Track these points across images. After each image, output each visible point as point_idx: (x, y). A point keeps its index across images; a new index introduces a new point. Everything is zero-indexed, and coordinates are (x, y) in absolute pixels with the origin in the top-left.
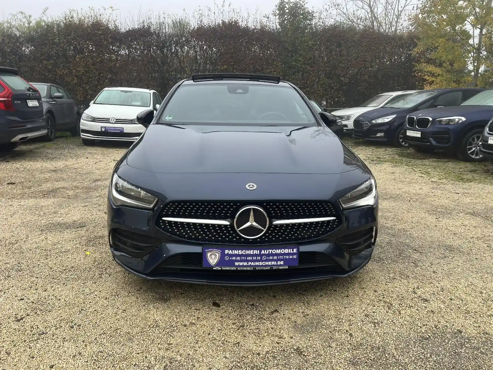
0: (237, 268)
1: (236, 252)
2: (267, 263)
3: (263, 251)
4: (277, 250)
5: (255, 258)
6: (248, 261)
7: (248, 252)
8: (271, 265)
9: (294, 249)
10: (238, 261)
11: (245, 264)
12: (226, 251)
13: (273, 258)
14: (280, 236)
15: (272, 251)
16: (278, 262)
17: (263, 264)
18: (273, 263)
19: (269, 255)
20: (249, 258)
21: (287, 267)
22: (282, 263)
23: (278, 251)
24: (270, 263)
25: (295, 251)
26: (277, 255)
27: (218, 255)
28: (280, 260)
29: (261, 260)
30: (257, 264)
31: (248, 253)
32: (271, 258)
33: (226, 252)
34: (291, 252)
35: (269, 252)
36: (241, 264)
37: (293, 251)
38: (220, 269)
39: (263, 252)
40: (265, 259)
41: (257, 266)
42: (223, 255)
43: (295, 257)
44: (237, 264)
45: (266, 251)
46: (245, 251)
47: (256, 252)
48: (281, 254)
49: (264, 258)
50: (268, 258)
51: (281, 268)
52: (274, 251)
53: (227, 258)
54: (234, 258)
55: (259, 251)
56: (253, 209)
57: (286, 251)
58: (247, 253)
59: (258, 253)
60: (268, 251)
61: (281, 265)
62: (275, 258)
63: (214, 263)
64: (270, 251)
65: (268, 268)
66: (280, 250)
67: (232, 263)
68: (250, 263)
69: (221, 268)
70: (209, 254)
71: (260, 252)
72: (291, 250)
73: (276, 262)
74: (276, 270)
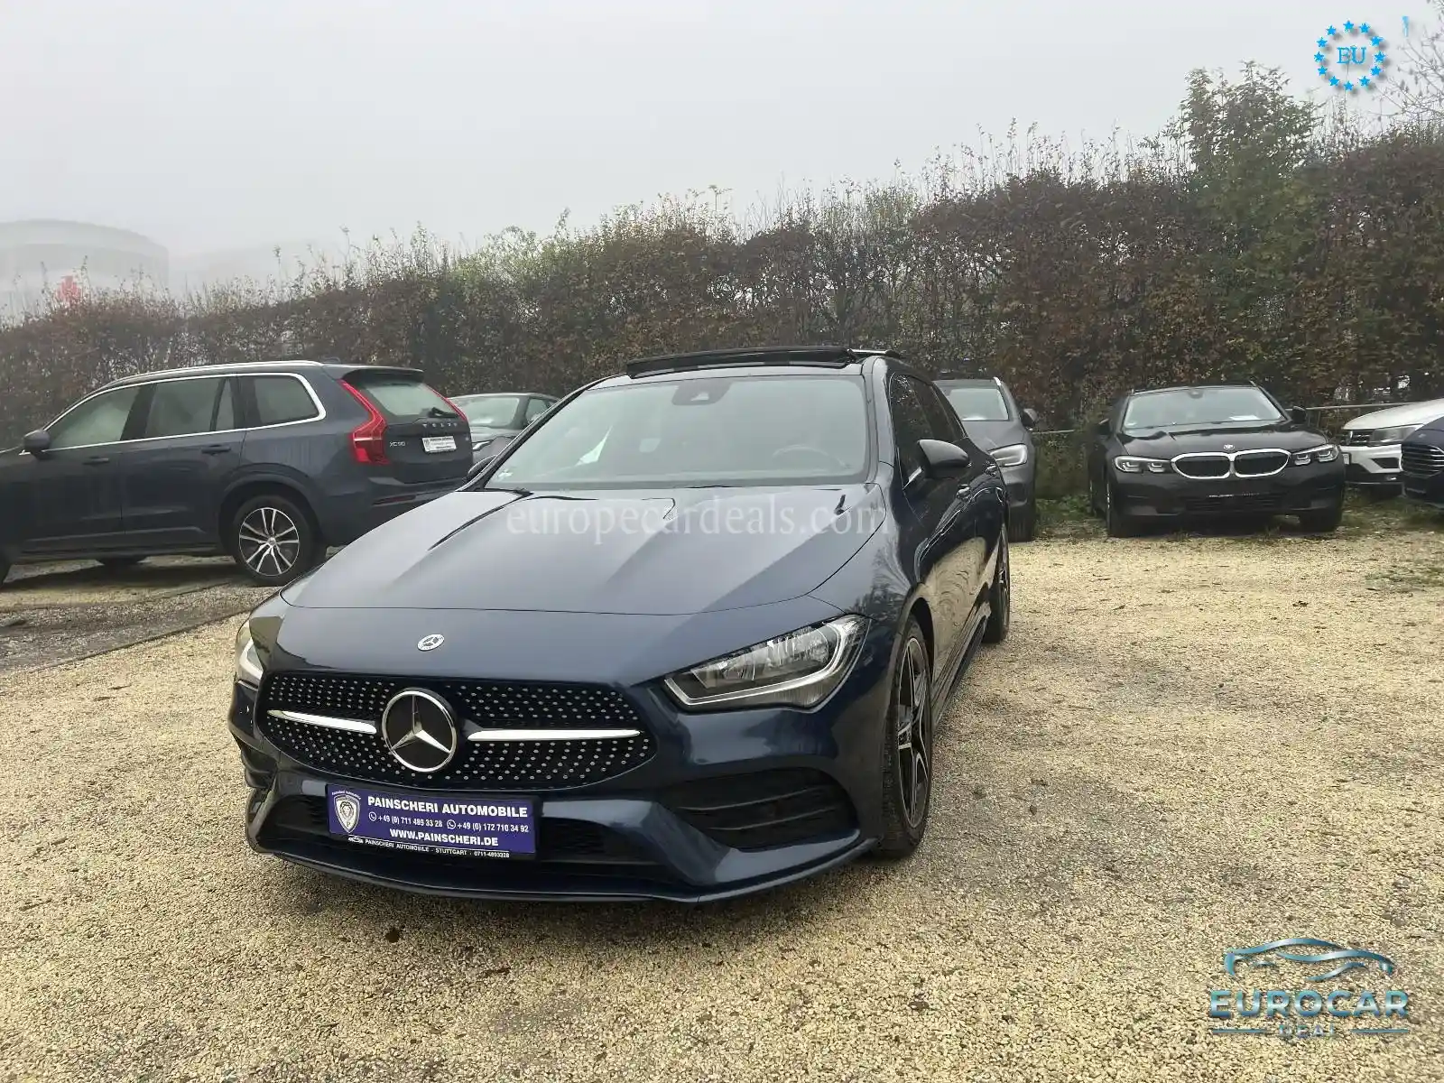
0: (395, 845)
1: (389, 803)
2: (459, 839)
3: (446, 806)
4: (479, 807)
5: (429, 823)
6: (417, 829)
7: (413, 806)
8: (470, 846)
9: (521, 809)
10: (396, 827)
11: (412, 835)
12: (370, 798)
13: (471, 825)
14: (482, 772)
15: (466, 809)
16: (486, 839)
17: (450, 841)
18: (474, 840)
19: (461, 818)
20: (418, 822)
21: (508, 856)
22: (494, 841)
23: (483, 811)
24: (464, 839)
25: (523, 812)
26: (477, 818)
27: (354, 806)
28: (491, 834)
29: (444, 830)
30: (437, 838)
31: (414, 808)
32: (467, 825)
33: (371, 800)
34: (514, 815)
35: (460, 809)
36: (403, 834)
37: (517, 812)
38: (361, 841)
39: (446, 809)
40: (453, 828)
41: (437, 843)
42: (365, 809)
43: (524, 829)
44: (394, 833)
45: (452, 806)
46: (407, 803)
47: (432, 807)
48: (488, 819)
49: (451, 825)
50: (460, 826)
51: (491, 854)
52: (472, 810)
53: (373, 817)
54: (386, 818)
55: (436, 805)
56: (417, 697)
57: (501, 811)
58: (411, 809)
59: (436, 811)
60: (457, 806)
61: (491, 848)
62: (477, 826)
63: (350, 827)
64: (463, 807)
65: (462, 852)
66: (485, 807)
67: (382, 830)
68: (421, 835)
69: (364, 840)
70: (339, 803)
71: (440, 808)
72: (513, 809)
73: (479, 838)
74: (481, 859)
